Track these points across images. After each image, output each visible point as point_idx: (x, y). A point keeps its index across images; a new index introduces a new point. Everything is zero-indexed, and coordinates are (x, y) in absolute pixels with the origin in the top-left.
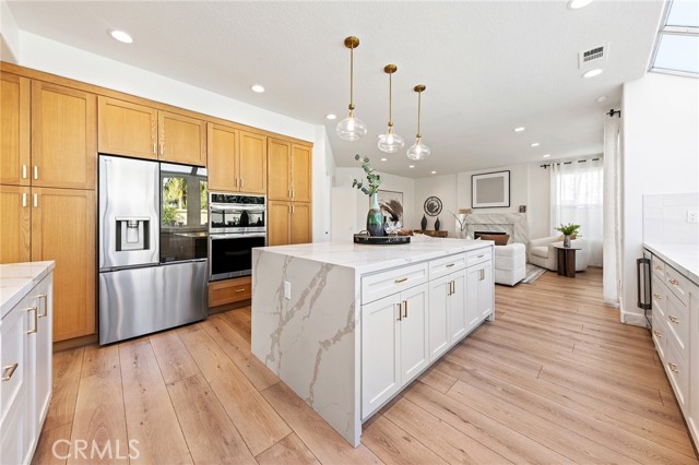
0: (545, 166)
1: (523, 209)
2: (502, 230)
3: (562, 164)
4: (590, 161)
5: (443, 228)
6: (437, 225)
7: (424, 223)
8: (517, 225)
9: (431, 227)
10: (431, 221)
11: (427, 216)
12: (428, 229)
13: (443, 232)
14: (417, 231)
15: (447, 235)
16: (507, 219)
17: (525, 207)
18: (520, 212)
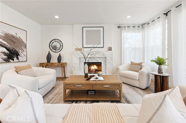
0: (119, 27)
1: (110, 49)
2: (99, 61)
4: (137, 27)
5: (63, 61)
6: (59, 58)
7: (49, 57)
8: (108, 58)
9: (54, 60)
11: (51, 52)
12: (52, 61)
13: (64, 64)
14: (43, 64)
15: (66, 65)
16: (103, 54)
17: (111, 48)
18: (109, 50)
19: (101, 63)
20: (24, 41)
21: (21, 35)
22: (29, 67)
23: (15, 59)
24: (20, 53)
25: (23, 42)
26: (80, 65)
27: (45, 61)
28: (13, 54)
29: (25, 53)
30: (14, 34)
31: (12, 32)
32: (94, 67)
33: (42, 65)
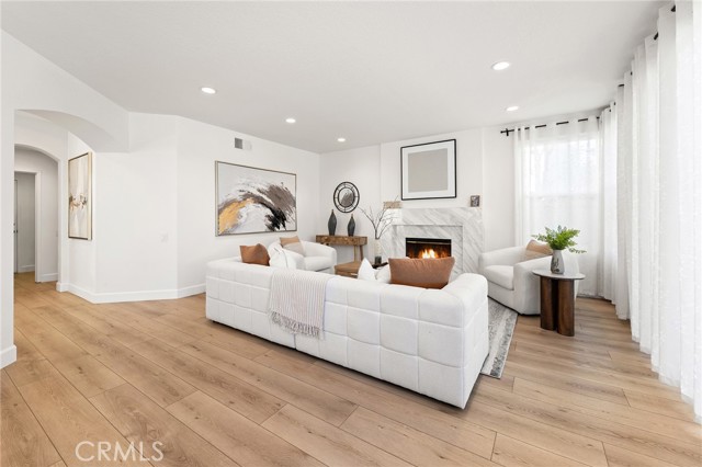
0: (507, 131)
1: (475, 202)
2: (445, 236)
3: (533, 128)
4: (574, 122)
5: (360, 232)
6: (351, 227)
7: (332, 224)
8: (467, 227)
9: (342, 231)
10: (343, 220)
11: (336, 212)
12: (337, 233)
13: (359, 238)
14: (321, 237)
15: (366, 243)
16: (453, 217)
17: (478, 198)
18: (472, 205)
19: (450, 241)
20: (293, 193)
21: (287, 184)
22: (297, 240)
23: (281, 225)
24: (287, 216)
25: (291, 196)
26: (394, 243)
27: (326, 232)
28: (278, 217)
29: (293, 215)
30: (279, 185)
31: (277, 181)
32: (429, 255)
33: (319, 239)
